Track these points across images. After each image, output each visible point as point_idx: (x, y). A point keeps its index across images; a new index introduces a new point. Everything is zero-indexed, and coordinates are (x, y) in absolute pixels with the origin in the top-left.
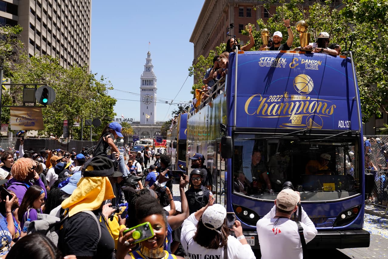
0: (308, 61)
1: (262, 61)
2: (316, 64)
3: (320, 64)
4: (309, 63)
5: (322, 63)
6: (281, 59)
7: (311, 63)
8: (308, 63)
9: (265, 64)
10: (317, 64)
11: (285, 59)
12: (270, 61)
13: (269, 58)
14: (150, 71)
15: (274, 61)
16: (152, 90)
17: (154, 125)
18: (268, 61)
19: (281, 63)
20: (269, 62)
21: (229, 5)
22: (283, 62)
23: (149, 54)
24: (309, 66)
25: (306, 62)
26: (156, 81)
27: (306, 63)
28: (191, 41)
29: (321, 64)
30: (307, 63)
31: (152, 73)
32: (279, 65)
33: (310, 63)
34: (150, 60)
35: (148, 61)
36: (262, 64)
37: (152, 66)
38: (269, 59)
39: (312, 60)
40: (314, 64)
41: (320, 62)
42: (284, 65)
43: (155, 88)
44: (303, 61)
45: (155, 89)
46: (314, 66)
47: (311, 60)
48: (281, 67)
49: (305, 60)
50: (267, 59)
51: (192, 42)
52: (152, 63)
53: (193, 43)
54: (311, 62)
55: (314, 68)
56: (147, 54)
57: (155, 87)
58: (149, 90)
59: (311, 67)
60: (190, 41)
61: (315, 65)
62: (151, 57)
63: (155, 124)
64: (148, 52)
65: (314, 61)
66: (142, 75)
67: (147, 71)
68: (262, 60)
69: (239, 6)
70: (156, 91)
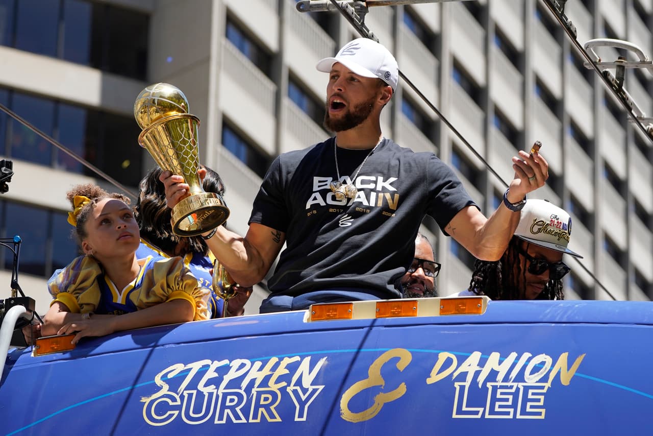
0: (482, 363)
1: (165, 389)
2: (531, 380)
3: (565, 380)
4: (481, 379)
5: (579, 370)
6: (293, 368)
7: (500, 377)
8: (477, 373)
9: (179, 408)
10: (545, 379)
11: (321, 363)
12: (216, 382)
13: (217, 364)
15: (244, 384)
18: (200, 387)
19: (289, 390)
20: (211, 388)
22: (299, 382)
24: (477, 396)
25: (462, 369)
27: (463, 377)
29: (574, 379)
30: (469, 378)
32: (267, 407)
33: (493, 375)
36: (162, 408)
38: (211, 374)
39: (514, 355)
40: (520, 378)
41: (569, 366)
42: (302, 404)
44: (449, 362)
46: (516, 395)
47: (504, 356)
48: (279, 419)
49: (461, 360)
50: (204, 369)
54: (503, 370)
55: (514, 405)
59: (494, 399)
61: (526, 389)
65: (526, 355)
68: (168, 381)
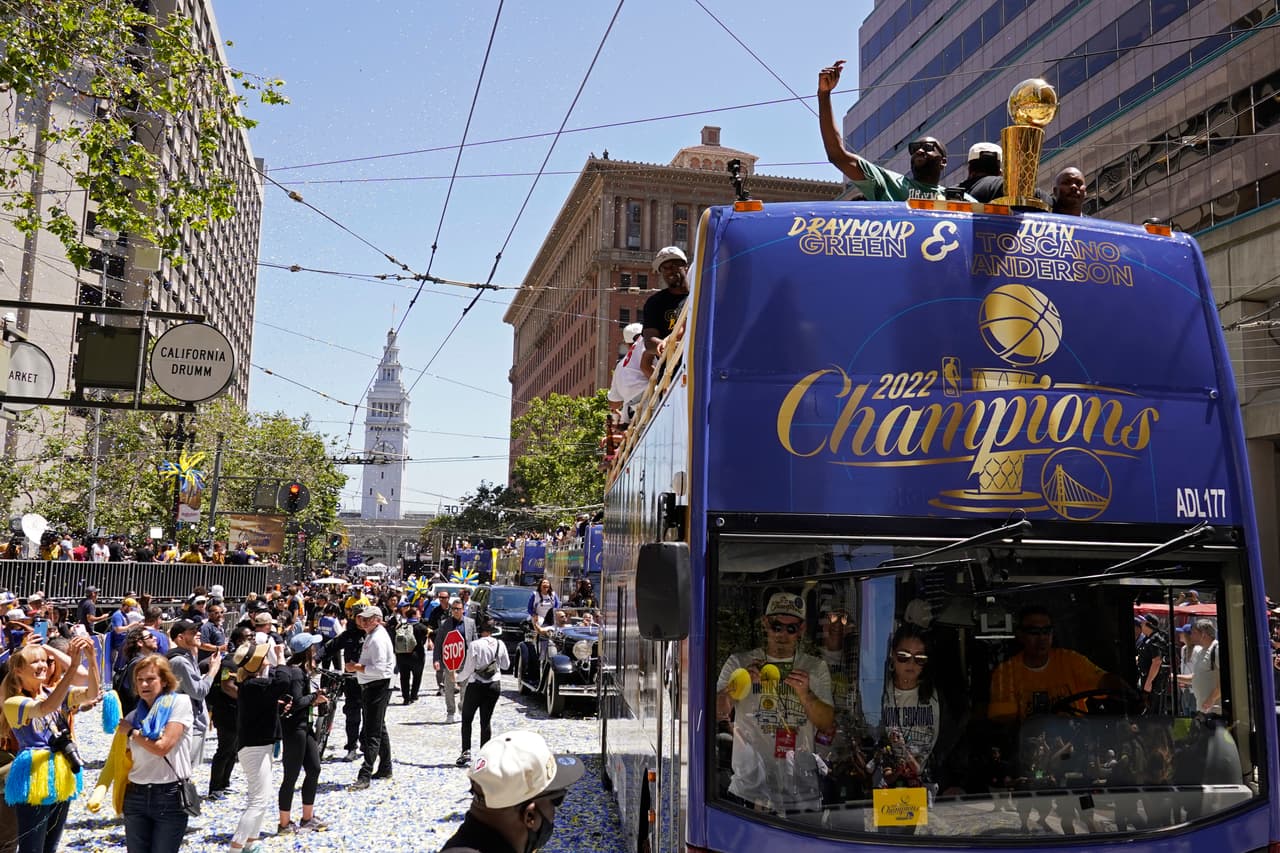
14: (392, 380)
16: (399, 429)
17: (400, 522)
21: (600, 267)
23: (392, 336)
26: (408, 407)
28: (508, 319)
31: (398, 386)
34: (396, 352)
35: (390, 352)
37: (399, 366)
43: (404, 425)
45: (405, 428)
51: (510, 323)
52: (400, 358)
53: (511, 325)
56: (387, 334)
57: (406, 421)
58: (389, 429)
60: (505, 321)
62: (398, 344)
63: (402, 518)
64: (390, 330)
66: (373, 390)
67: (384, 379)
69: (621, 269)
70: (407, 432)
